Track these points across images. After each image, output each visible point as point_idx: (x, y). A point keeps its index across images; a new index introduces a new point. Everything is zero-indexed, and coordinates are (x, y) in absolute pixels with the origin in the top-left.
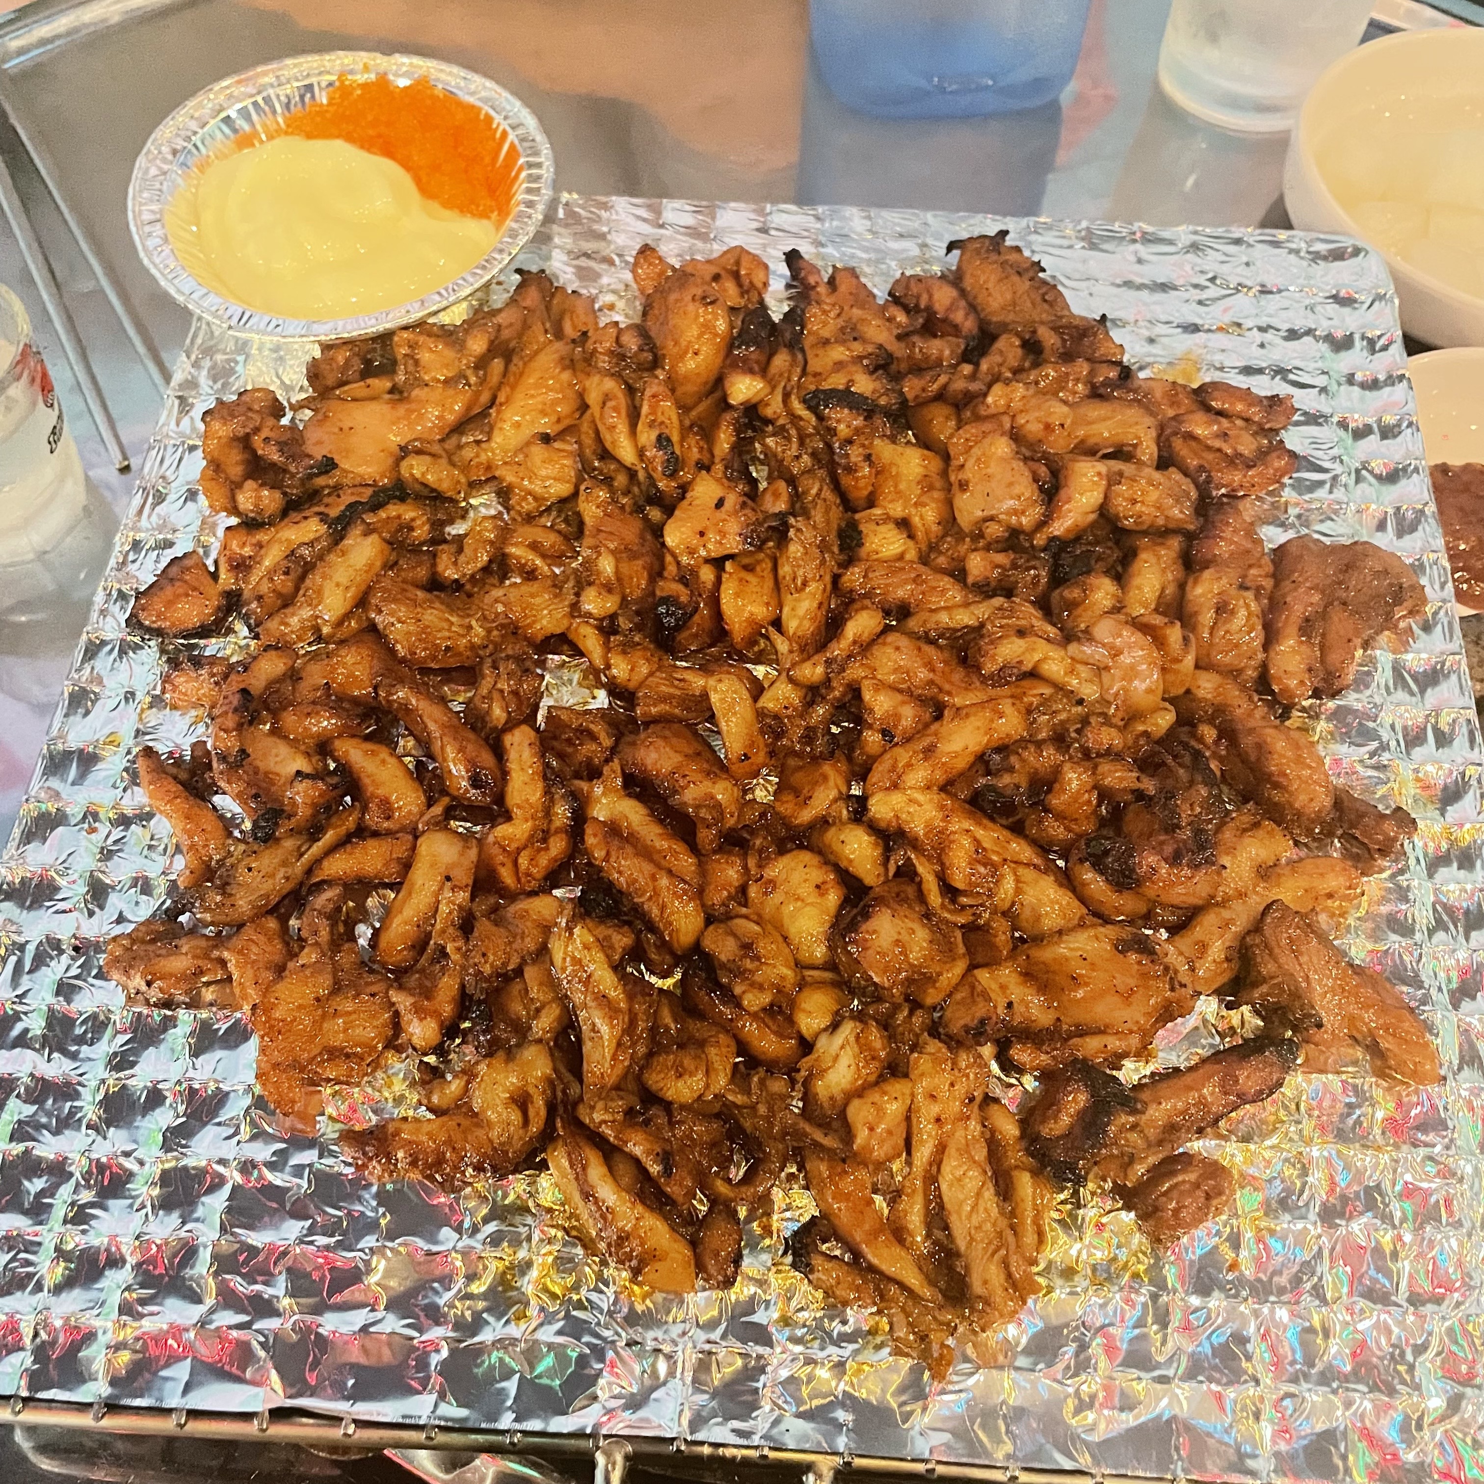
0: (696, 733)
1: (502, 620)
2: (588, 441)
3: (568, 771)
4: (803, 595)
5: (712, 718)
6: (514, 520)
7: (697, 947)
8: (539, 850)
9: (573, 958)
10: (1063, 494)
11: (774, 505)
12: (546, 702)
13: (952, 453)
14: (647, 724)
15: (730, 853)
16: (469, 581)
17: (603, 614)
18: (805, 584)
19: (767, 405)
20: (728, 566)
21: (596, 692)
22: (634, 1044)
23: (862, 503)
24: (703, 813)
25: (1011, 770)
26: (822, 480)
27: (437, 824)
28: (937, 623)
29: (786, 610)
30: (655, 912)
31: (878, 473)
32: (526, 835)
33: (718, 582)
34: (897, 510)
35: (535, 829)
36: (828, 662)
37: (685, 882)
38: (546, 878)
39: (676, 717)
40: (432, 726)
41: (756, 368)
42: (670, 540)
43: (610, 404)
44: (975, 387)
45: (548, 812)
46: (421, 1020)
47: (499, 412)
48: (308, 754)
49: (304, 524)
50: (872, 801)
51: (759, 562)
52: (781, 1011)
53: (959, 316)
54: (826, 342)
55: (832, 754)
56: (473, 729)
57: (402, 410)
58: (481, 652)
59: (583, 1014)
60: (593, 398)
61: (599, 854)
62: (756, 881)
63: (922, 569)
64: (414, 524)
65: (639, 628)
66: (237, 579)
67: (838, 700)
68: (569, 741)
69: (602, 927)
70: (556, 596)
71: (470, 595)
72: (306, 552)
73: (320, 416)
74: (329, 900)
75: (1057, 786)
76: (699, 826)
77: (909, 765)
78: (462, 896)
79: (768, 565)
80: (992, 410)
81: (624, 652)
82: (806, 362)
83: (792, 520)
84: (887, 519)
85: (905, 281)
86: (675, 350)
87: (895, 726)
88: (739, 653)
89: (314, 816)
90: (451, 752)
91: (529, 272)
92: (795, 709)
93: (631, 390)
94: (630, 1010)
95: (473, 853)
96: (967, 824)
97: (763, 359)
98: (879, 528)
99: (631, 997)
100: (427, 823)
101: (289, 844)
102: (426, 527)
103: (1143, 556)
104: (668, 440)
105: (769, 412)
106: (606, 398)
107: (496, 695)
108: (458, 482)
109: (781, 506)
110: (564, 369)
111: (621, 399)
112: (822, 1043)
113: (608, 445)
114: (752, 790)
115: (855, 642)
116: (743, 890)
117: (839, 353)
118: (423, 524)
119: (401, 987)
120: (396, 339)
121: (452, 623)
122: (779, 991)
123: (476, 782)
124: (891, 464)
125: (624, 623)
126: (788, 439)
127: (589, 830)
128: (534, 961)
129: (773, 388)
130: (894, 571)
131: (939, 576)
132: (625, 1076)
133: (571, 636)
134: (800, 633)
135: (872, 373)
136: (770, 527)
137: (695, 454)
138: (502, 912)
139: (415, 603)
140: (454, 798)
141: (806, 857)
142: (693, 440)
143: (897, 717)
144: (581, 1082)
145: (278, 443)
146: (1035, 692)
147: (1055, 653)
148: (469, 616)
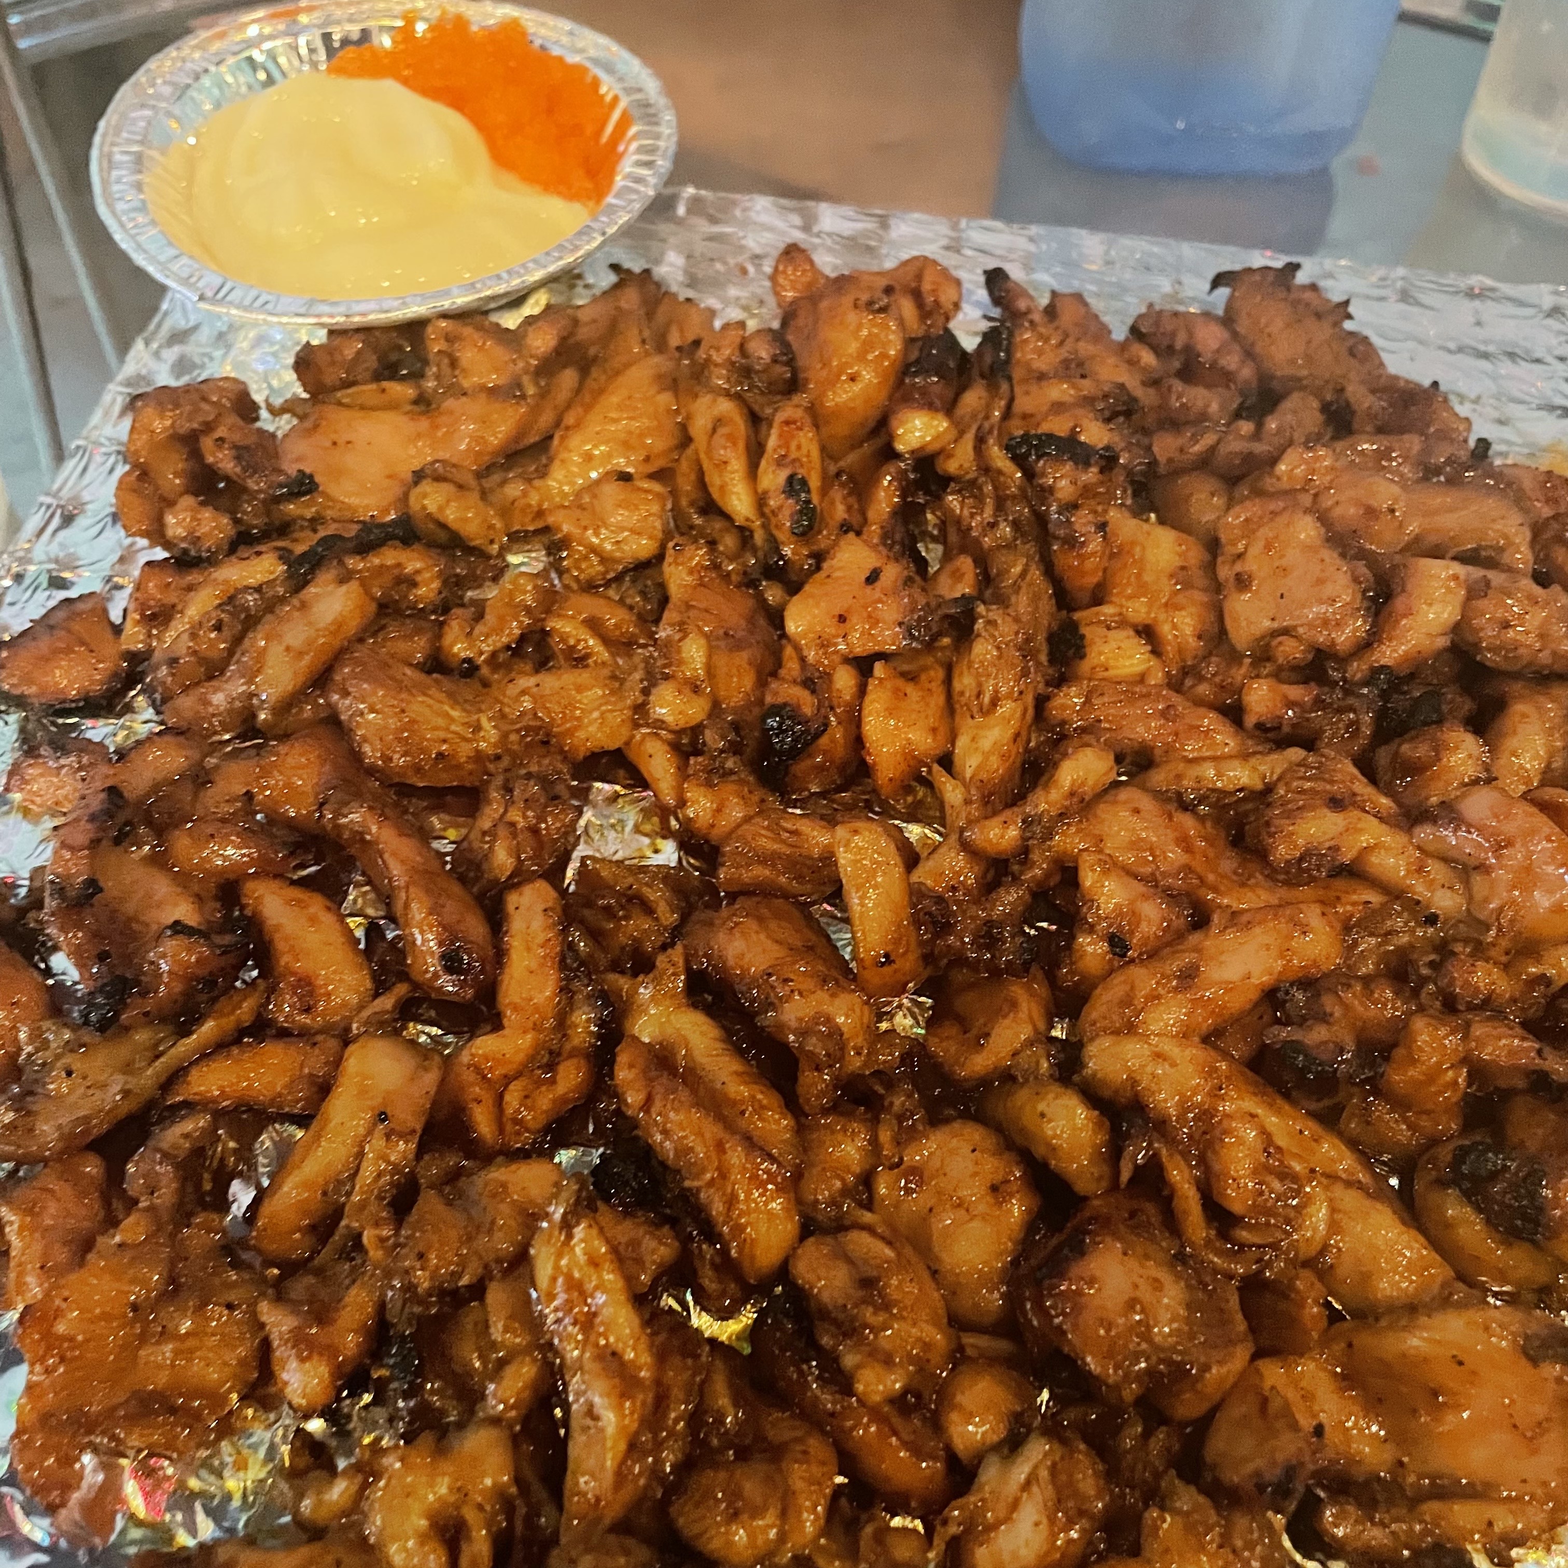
0: (809, 918)
1: (527, 721)
2: (686, 485)
3: (603, 960)
4: (991, 719)
5: (836, 895)
6: (566, 587)
7: (783, 1272)
8: (539, 1083)
9: (569, 1277)
10: (1399, 603)
11: (952, 588)
12: (581, 851)
13: (1223, 538)
14: (733, 897)
15: (849, 1115)
16: (488, 662)
17: (682, 724)
18: (995, 702)
19: (950, 456)
20: (879, 669)
21: (661, 843)
22: (658, 1446)
23: (1085, 597)
24: (813, 1045)
25: (1324, 1018)
26: (1030, 558)
27: (381, 1024)
28: (1198, 780)
29: (962, 742)
30: (717, 1208)
31: (1112, 556)
32: (521, 1057)
33: (862, 691)
34: (1138, 610)
35: (538, 1047)
36: (1027, 823)
37: (772, 1159)
38: (547, 1129)
39: (781, 888)
40: (397, 870)
41: (938, 403)
42: (793, 626)
43: (722, 431)
44: (1260, 448)
45: (562, 1023)
46: (303, 1360)
47: (563, 438)
48: (199, 899)
49: (255, 561)
50: (1092, 1049)
51: (925, 669)
52: (920, 1403)
53: (1231, 361)
54: (1042, 377)
55: (1026, 968)
56: (462, 880)
57: (424, 424)
58: (491, 767)
59: (575, 1382)
60: (700, 426)
61: (633, 1098)
62: (891, 1168)
63: (1176, 698)
64: (419, 578)
65: (735, 749)
66: (150, 635)
67: (1039, 884)
68: (607, 909)
69: (628, 1224)
70: (613, 692)
71: (486, 684)
72: (251, 599)
73: (308, 424)
74: (186, 1136)
75: (1400, 1052)
76: (803, 1064)
77: (1154, 997)
78: (402, 1149)
79: (940, 674)
80: (1285, 484)
81: (709, 784)
82: (1011, 400)
83: (981, 609)
84: (1123, 623)
85: (1154, 315)
86: (824, 373)
87: (1132, 932)
88: (883, 803)
89: (185, 994)
90: (418, 912)
91: (629, 272)
92: (968, 892)
93: (755, 420)
94: (658, 1382)
95: (430, 1079)
96: (1250, 1104)
97: (950, 394)
98: (1112, 634)
99: (661, 1357)
100: (367, 1023)
101: (141, 1037)
102: (436, 585)
103: (1519, 708)
104: (804, 482)
105: (951, 467)
106: (718, 422)
107: (502, 832)
108: (491, 527)
109: (965, 588)
110: (662, 390)
111: (740, 425)
112: (990, 1474)
113: (715, 495)
114: (891, 1016)
115: (1072, 794)
116: (867, 1180)
117: (1060, 391)
118: (432, 580)
119: (280, 1297)
120: (430, 329)
121: (452, 720)
122: (920, 1370)
123: (451, 963)
124: (1133, 543)
125: (713, 739)
126: (980, 499)
127: (623, 1057)
128: (506, 1273)
129: (961, 433)
130: (1131, 698)
131: (1202, 711)
132: (638, 1504)
133: (632, 755)
134: (984, 776)
135: (1108, 420)
136: (947, 616)
137: (840, 512)
138: (462, 1182)
139: (400, 686)
140: (416, 986)
141: (974, 1133)
142: (837, 494)
143: (1135, 917)
144: (560, 1508)
145: (235, 447)
146: (1355, 897)
147: (1389, 838)
148: (480, 711)
